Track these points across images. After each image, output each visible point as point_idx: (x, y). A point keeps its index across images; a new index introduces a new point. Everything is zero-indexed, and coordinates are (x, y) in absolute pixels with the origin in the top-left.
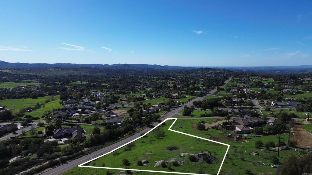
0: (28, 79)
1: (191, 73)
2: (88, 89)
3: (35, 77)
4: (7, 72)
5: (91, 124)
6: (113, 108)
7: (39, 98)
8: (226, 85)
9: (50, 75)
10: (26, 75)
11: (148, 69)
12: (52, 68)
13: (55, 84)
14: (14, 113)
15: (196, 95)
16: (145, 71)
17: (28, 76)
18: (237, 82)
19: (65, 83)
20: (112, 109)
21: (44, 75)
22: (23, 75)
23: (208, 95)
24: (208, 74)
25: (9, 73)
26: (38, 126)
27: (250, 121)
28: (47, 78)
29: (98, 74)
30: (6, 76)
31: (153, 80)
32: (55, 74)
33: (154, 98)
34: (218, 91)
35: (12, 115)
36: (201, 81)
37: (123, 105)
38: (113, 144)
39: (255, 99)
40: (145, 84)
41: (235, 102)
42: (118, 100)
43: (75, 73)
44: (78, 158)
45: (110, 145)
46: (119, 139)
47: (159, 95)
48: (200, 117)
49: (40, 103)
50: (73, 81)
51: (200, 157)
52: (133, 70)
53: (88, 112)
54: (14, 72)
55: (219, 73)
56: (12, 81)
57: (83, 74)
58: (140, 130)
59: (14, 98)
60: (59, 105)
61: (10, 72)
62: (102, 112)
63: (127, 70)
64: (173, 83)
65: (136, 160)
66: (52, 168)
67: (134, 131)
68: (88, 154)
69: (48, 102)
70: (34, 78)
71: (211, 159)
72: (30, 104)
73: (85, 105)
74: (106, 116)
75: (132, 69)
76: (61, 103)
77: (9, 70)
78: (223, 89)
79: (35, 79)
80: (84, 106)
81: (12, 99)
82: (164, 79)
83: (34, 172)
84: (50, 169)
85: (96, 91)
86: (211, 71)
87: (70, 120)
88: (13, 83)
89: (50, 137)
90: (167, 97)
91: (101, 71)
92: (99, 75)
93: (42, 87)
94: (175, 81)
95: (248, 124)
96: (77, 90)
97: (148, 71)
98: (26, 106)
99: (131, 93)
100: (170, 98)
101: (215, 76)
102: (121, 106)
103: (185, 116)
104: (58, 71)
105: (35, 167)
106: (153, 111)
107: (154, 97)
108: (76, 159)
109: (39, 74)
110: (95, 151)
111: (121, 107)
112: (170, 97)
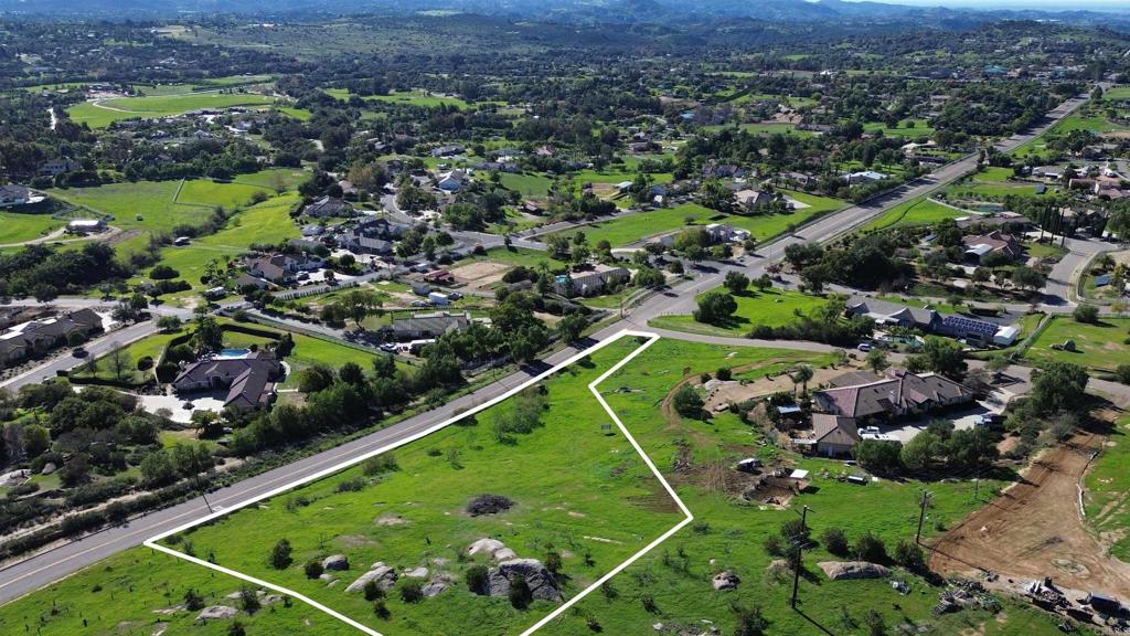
0: (242, 73)
1: (924, 49)
2: (431, 140)
3: (275, 60)
4: (177, 36)
5: (339, 333)
6: (463, 252)
7: (239, 178)
8: (1051, 130)
9: (327, 52)
10: (242, 50)
11: (736, 20)
12: (341, 16)
13: (328, 100)
14: (121, 257)
15: (846, 196)
16: (720, 30)
17: (247, 57)
18: (1113, 115)
19: (366, 99)
20: (460, 258)
21: (305, 53)
22: (231, 51)
23: (913, 192)
24: (1012, 53)
25: (184, 42)
26: (160, 329)
27: (892, 399)
28: (312, 68)
29: (515, 49)
30: (173, 55)
31: (721, 93)
32: (347, 50)
33: (657, 205)
34: (981, 169)
35: (112, 264)
36: (935, 105)
37: (508, 242)
38: (338, 445)
39: (1098, 234)
40: (675, 118)
41: (973, 259)
42: (508, 209)
43: (425, 43)
44: (174, 505)
45: (321, 451)
47: (685, 192)
48: (749, 337)
49: (228, 209)
50: (401, 89)
51: (505, 575)
52: (665, 30)
53: (364, 270)
54: (203, 37)
55: (1068, 48)
56: (184, 82)
57: (454, 47)
58: (484, 380)
59: (151, 177)
60: (289, 221)
61: (186, 37)
62: (414, 271)
63: (638, 29)
64: (801, 111)
65: (322, 547)
66: (69, 541)
67: (462, 383)
68: (219, 488)
69: (259, 199)
70: (268, 65)
71: (535, 589)
72: (195, 209)
73: (366, 235)
74: (417, 294)
75: (662, 21)
76: (293, 215)
77: (183, 29)
78: (1004, 162)
79: (268, 71)
80: (357, 241)
81: (143, 184)
82: (771, 87)
83: (9, 552)
84: (62, 542)
85: (458, 152)
86: (1030, 40)
87: (277, 305)
88: (188, 87)
89: (164, 390)
90: (709, 206)
91: (530, 37)
92: (514, 57)
93: (271, 122)
94: (818, 98)
96: (391, 140)
97: (733, 32)
98: (184, 215)
99: (585, 167)
100: (720, 209)
101: (1024, 74)
102: (502, 243)
103: (708, 328)
104: (362, 33)
105: (23, 530)
106: (600, 283)
107: (659, 199)
108: (166, 507)
109: (288, 50)
110: (251, 476)
111: (499, 248)
112: (722, 204)
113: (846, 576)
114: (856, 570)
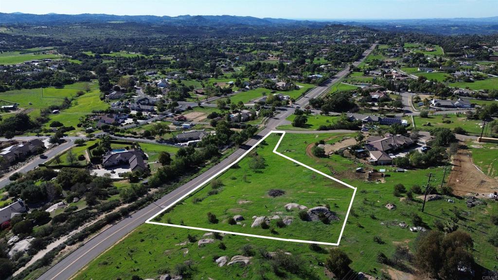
0: (39, 46)
1: (308, 34)
2: (142, 69)
3: (52, 41)
4: (3, 32)
5: (154, 141)
6: (184, 109)
7: (66, 86)
8: (366, 60)
9: (74, 37)
10: (36, 37)
11: (237, 25)
12: (76, 23)
13: (85, 56)
14: (33, 119)
15: (314, 83)
16: (231, 28)
17: (39, 40)
18: (384, 54)
19: (102, 55)
20: (183, 111)
21: (65, 38)
22: (31, 38)
23: (334, 81)
24: (338, 35)
25: (7, 34)
26: (76, 145)
27: (392, 144)
28: (71, 44)
29: (154, 36)
30: (4, 40)
31: (245, 50)
32: (82, 36)
33: (247, 89)
34: (351, 72)
35: (30, 121)
36: (324, 52)
37: (199, 104)
38: (191, 180)
39: (407, 91)
40: (233, 59)
41: (375, 100)
42: (190, 93)
43: (116, 34)
44: (144, 207)
45: (186, 183)
46: (199, 170)
47: (256, 84)
48: (318, 130)
49: (69, 98)
50: (115, 51)
51: (314, 213)
52: (211, 28)
53: (147, 118)
54: (14, 32)
55: (356, 33)
56: (14, 50)
57: (129, 35)
58: (228, 153)
59: (26, 87)
60: (101, 102)
61: (8, 32)
62: (167, 117)
63: (201, 28)
64: (278, 56)
65: (226, 214)
66: (112, 225)
67: (220, 156)
68: (157, 200)
69: (80, 94)
70: (50, 43)
71: (328, 217)
72: (54, 99)
73: (141, 104)
74: (175, 125)
75: (208, 25)
76: (102, 99)
77: (6, 29)
78: (358, 70)
79: (51, 45)
80: (139, 106)
81: (23, 90)
82: (264, 47)
83: (89, 232)
84: (109, 226)
85: (155, 73)
86: (342, 31)
87: (121, 132)
88: (18, 53)
89: (98, 167)
90: (268, 88)
91: (159, 31)
92: (155, 39)
93: (66, 64)
94: (282, 51)
95: (389, 148)
96: (125, 70)
97: (236, 29)
98: (49, 102)
99: (210, 77)
100: (273, 89)
101: (348, 42)
102: (197, 105)
103: (296, 128)
104: (87, 30)
105: (88, 223)
106: (247, 116)
107: (247, 87)
108: (142, 208)
109: (56, 37)
110: (166, 194)
111: (197, 107)
112: (273, 87)
113: (431, 200)
114: (433, 197)
